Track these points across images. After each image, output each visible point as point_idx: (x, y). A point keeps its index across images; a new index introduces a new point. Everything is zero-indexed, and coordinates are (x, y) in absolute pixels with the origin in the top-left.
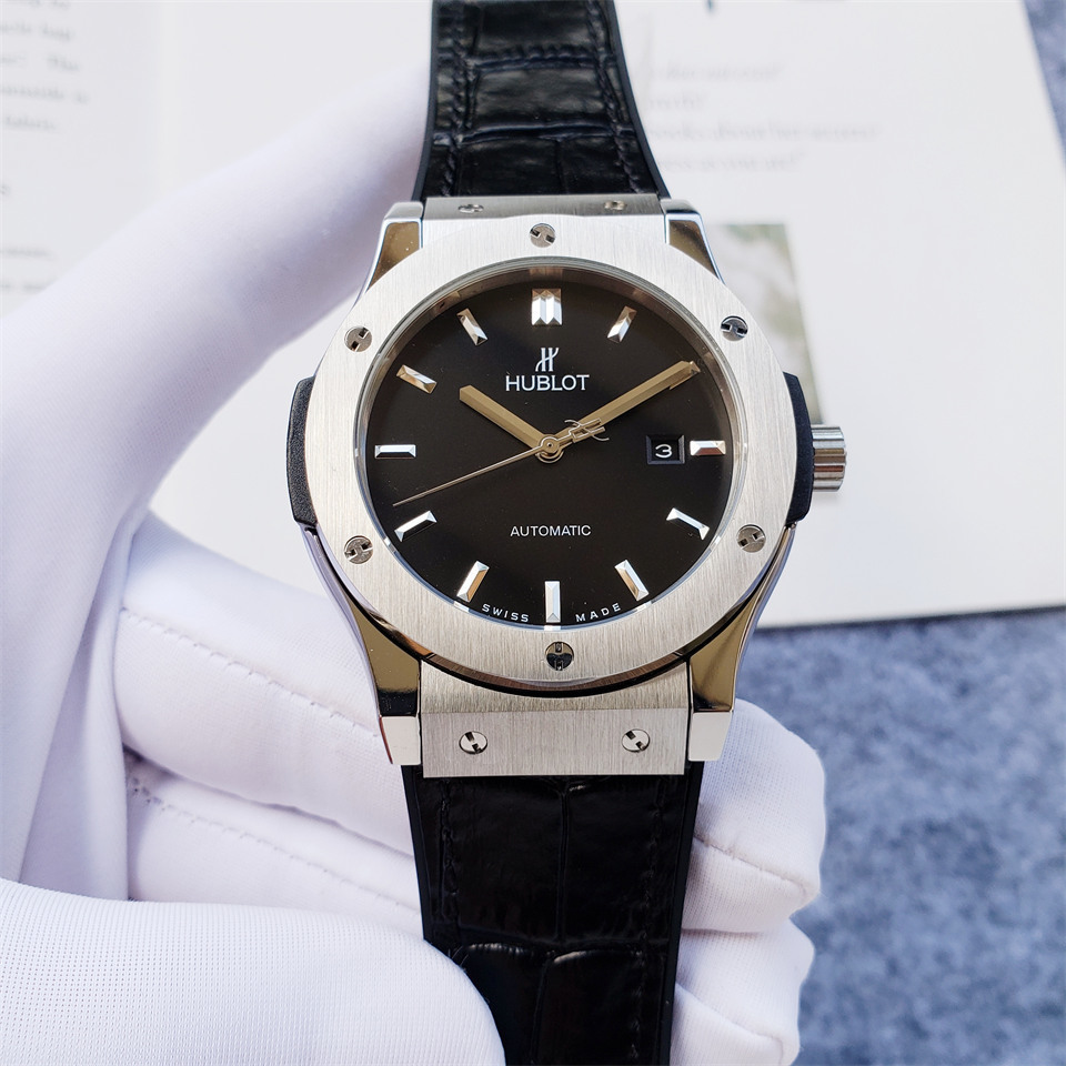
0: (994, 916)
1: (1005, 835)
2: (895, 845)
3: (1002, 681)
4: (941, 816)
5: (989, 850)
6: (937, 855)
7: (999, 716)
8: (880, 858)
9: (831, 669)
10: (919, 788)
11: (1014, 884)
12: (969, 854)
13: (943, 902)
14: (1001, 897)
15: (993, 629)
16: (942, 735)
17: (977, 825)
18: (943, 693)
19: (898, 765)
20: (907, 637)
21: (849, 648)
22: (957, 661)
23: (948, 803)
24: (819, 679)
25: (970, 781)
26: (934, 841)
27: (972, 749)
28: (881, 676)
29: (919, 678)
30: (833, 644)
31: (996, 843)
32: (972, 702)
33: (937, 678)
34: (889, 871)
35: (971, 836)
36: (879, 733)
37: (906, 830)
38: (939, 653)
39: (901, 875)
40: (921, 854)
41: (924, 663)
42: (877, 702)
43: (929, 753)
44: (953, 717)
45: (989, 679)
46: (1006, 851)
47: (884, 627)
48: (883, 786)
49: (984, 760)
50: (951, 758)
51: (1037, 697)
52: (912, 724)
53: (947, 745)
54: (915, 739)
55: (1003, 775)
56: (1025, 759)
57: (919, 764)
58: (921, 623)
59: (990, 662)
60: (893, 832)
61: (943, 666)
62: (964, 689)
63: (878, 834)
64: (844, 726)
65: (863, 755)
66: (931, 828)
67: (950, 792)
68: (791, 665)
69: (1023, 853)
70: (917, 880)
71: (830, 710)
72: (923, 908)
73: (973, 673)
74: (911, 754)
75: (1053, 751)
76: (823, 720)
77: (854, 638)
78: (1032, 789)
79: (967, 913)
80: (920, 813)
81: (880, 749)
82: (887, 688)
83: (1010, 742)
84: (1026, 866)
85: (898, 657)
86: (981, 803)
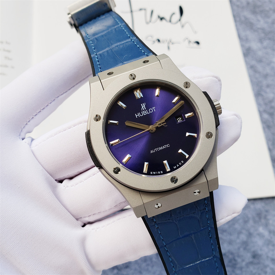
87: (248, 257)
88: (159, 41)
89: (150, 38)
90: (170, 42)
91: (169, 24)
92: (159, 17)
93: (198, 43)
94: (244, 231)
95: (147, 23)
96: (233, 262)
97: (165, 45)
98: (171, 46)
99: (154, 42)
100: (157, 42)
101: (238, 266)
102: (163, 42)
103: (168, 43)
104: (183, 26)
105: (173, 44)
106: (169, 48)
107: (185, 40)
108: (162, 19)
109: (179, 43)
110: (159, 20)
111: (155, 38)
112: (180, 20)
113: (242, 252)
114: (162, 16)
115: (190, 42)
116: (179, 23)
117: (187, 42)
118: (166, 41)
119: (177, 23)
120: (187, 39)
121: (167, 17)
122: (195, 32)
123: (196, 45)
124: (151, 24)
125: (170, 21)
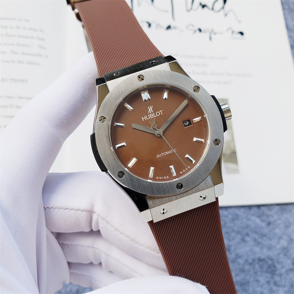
0: (275, 284)
1: (278, 262)
2: (251, 264)
3: (279, 222)
4: (262, 257)
5: (274, 266)
6: (261, 267)
7: (277, 231)
8: (247, 267)
9: (236, 218)
10: (257, 249)
11: (281, 275)
12: (269, 267)
13: (262, 279)
14: (277, 278)
15: (277, 208)
16: (263, 236)
17: (271, 259)
18: (263, 225)
19: (252, 243)
20: (255, 210)
21: (240, 212)
22: (267, 216)
23: (264, 253)
24: (233, 220)
25: (270, 248)
26: (261, 263)
27: (270, 239)
28: (249, 220)
29: (258, 221)
30: (237, 211)
31: (276, 264)
32: (271, 227)
33: (262, 221)
34: (249, 271)
35: (270, 262)
36: (247, 235)
37: (254, 260)
38: (263, 214)
39: (252, 272)
40: (257, 266)
41: (259, 217)
42: (247, 227)
43: (260, 240)
44: (266, 231)
45: (275, 221)
46: (279, 266)
47: (250, 207)
48: (248, 248)
49: (274, 242)
50: (265, 241)
51: (287, 227)
52: (256, 232)
53: (264, 238)
54: (256, 236)
55: (278, 246)
56: (284, 242)
57: (257, 243)
58: (259, 206)
59: (276, 217)
60: (250, 261)
61: (264, 218)
62: (269, 224)
63: (246, 261)
64: (239, 232)
65: (243, 240)
66: (260, 260)
67: (265, 250)
68: (226, 216)
69: (283, 267)
70: (256, 273)
71: (236, 228)
72: (257, 281)
73: (271, 219)
74: (255, 240)
75: (291, 241)
76: (234, 231)
77: (242, 210)
78: (285, 251)
79: (268, 282)
80: (257, 256)
81: (248, 239)
82: (250, 223)
83: (280, 238)
84: (284, 270)
85: (253, 215)
86: (272, 254)
87: (288, 263)
88: (200, 30)
89: (191, 27)
90: (212, 32)
91: (212, 12)
92: (201, 4)
93: (242, 33)
94: (285, 237)
95: (188, 11)
96: (273, 268)
97: (207, 35)
98: (213, 36)
99: (195, 32)
100: (198, 32)
101: (278, 272)
102: (205, 32)
103: (210, 33)
104: (226, 15)
105: (215, 34)
106: (210, 38)
107: (228, 30)
108: (204, 6)
109: (222, 33)
110: (201, 7)
111: (196, 28)
112: (223, 8)
113: (282, 258)
114: (203, 3)
115: (233, 32)
116: (222, 11)
117: (230, 32)
118: (208, 30)
119: (220, 11)
120: (230, 29)
121: (210, 5)
122: (240, 22)
123: (240, 35)
124: (192, 12)
125: (213, 9)
